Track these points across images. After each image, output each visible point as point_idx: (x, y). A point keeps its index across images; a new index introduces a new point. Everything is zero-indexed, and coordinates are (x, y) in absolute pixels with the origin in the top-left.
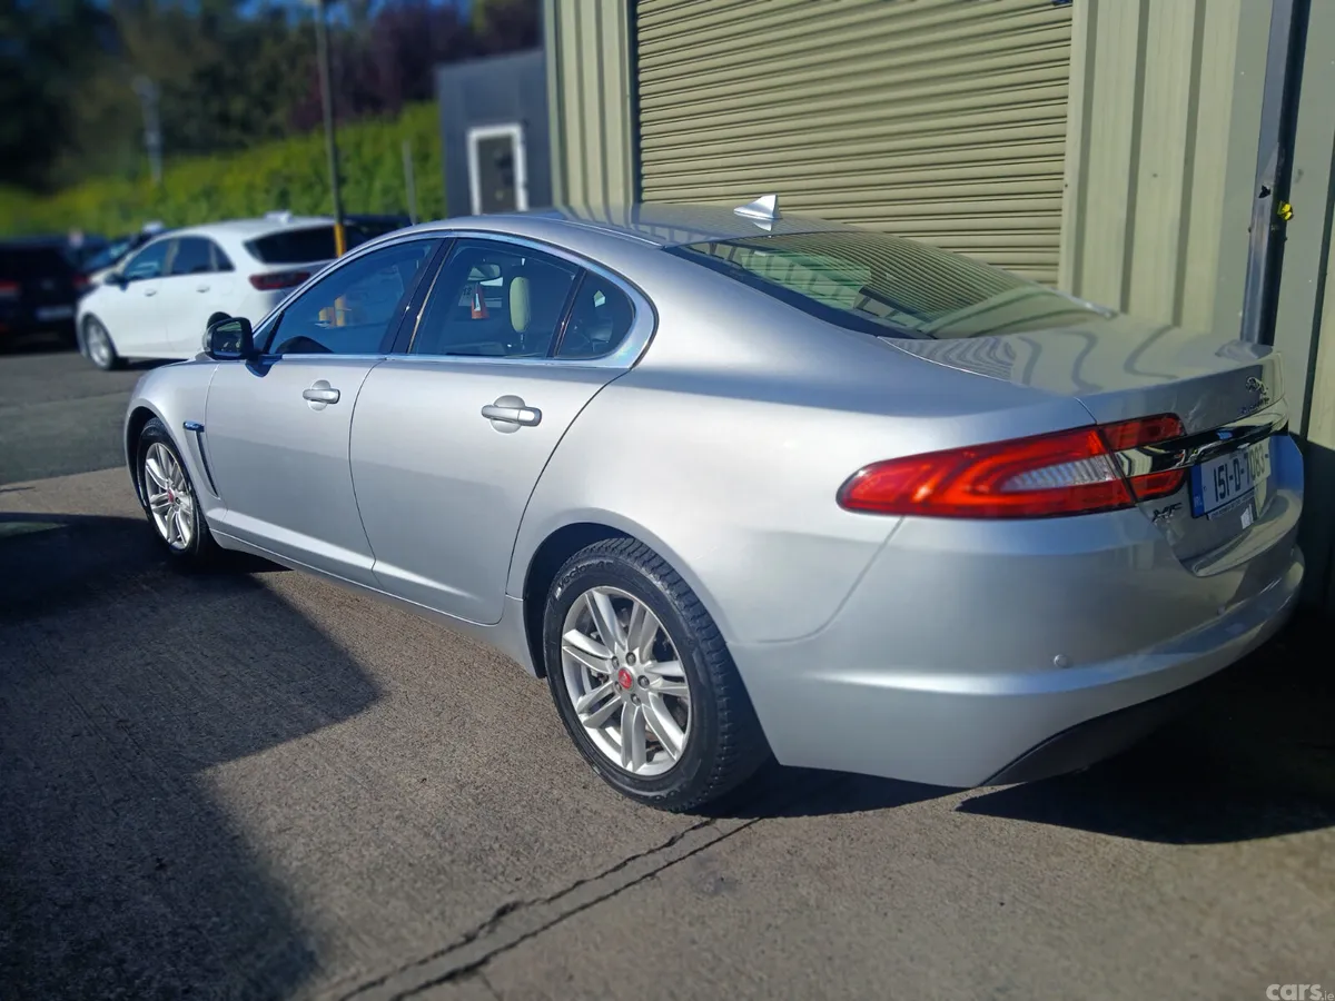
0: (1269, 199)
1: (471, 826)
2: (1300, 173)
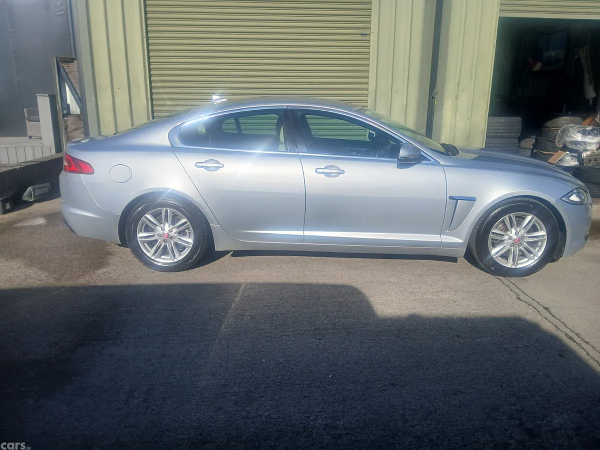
0: (434, 99)
2: (437, 93)
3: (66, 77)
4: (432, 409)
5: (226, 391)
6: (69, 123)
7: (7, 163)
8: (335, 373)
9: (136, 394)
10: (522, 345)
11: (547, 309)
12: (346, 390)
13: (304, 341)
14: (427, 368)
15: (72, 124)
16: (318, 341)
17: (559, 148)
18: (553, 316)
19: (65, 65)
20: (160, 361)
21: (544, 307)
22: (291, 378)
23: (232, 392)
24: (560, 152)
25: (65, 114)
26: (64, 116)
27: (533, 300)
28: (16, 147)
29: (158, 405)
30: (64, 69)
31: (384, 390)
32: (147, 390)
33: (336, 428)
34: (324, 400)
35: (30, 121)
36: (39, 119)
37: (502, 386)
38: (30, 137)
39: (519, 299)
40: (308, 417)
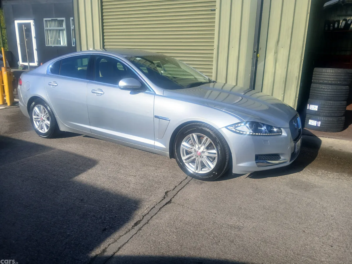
0: (256, 53)
1: (144, 182)
2: (260, 48)
11: (168, 203)
18: (162, 207)
21: (170, 201)
27: (175, 195)
39: (168, 192)
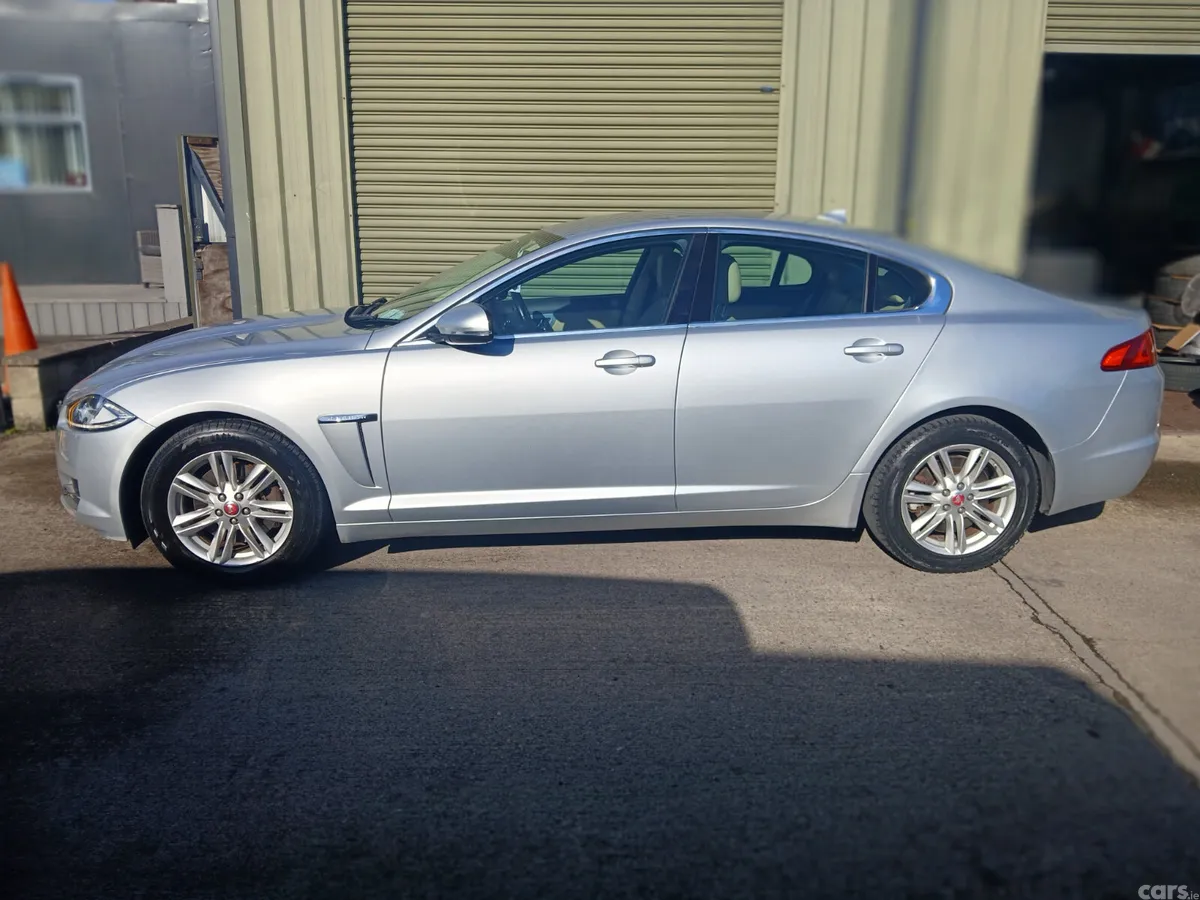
3: (203, 174)
4: (802, 820)
5: (416, 765)
6: (205, 259)
7: (84, 333)
8: (629, 743)
9: (251, 762)
10: (1018, 708)
11: (1089, 642)
12: (643, 777)
13: (584, 681)
14: (812, 744)
15: (211, 261)
16: (610, 683)
17: (1189, 318)
18: (1098, 655)
19: (199, 151)
20: (308, 704)
21: (1083, 637)
22: (544, 748)
23: (426, 769)
24: (1191, 326)
25: (198, 243)
26: (197, 245)
27: (1066, 623)
28: (116, 304)
29: (286, 784)
30: (198, 158)
31: (716, 780)
32: (272, 756)
33: (605, 843)
34: (596, 791)
35: (146, 254)
36: (159, 250)
37: (954, 786)
38: (147, 285)
39: (1036, 619)
40: (558, 822)
